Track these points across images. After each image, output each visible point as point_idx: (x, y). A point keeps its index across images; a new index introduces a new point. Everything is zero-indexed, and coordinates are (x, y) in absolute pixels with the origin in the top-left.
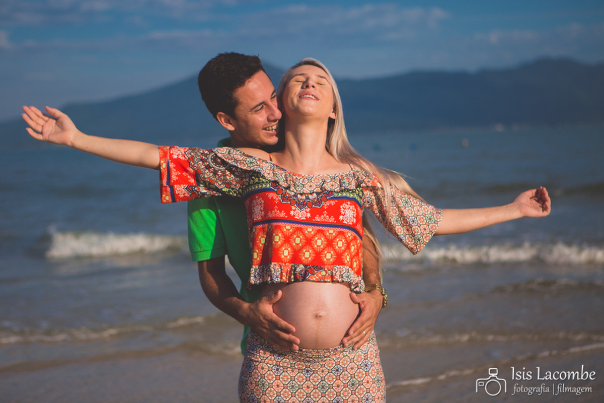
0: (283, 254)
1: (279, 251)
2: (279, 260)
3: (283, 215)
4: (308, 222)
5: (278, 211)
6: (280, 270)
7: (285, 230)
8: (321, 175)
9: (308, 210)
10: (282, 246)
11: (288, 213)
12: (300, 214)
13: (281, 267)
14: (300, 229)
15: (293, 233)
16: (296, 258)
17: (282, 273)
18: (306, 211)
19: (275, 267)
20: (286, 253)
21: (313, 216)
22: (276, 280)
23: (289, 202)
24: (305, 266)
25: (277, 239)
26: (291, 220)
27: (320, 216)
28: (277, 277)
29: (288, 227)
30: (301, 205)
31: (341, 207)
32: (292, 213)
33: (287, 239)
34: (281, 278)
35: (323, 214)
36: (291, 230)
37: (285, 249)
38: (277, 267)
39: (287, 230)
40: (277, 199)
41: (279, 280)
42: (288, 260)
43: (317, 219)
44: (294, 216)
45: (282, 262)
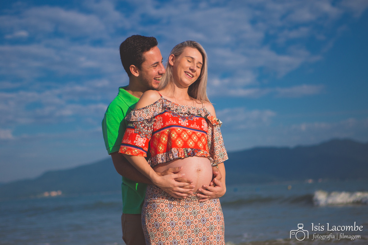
0: (178, 143)
1: (175, 141)
2: (176, 146)
3: (175, 123)
4: (188, 127)
5: (172, 121)
6: (177, 152)
7: (177, 131)
8: (188, 106)
9: (187, 121)
10: (177, 139)
11: (177, 122)
12: (184, 123)
13: (177, 150)
14: (185, 131)
15: (182, 132)
16: (185, 145)
17: (178, 153)
18: (186, 122)
19: (174, 150)
20: (179, 143)
21: (190, 125)
22: (176, 157)
23: (177, 116)
24: (192, 149)
25: (173, 135)
26: (180, 125)
27: (193, 125)
28: (176, 155)
29: (179, 129)
30: (184, 118)
31: (202, 121)
32: (179, 122)
33: (179, 136)
34: (179, 156)
35: (194, 124)
36: (181, 131)
37: (179, 141)
38: (176, 150)
39: (178, 130)
40: (170, 115)
41: (178, 157)
42: (181, 147)
43: (192, 126)
44: (181, 124)
45: (178, 147)
